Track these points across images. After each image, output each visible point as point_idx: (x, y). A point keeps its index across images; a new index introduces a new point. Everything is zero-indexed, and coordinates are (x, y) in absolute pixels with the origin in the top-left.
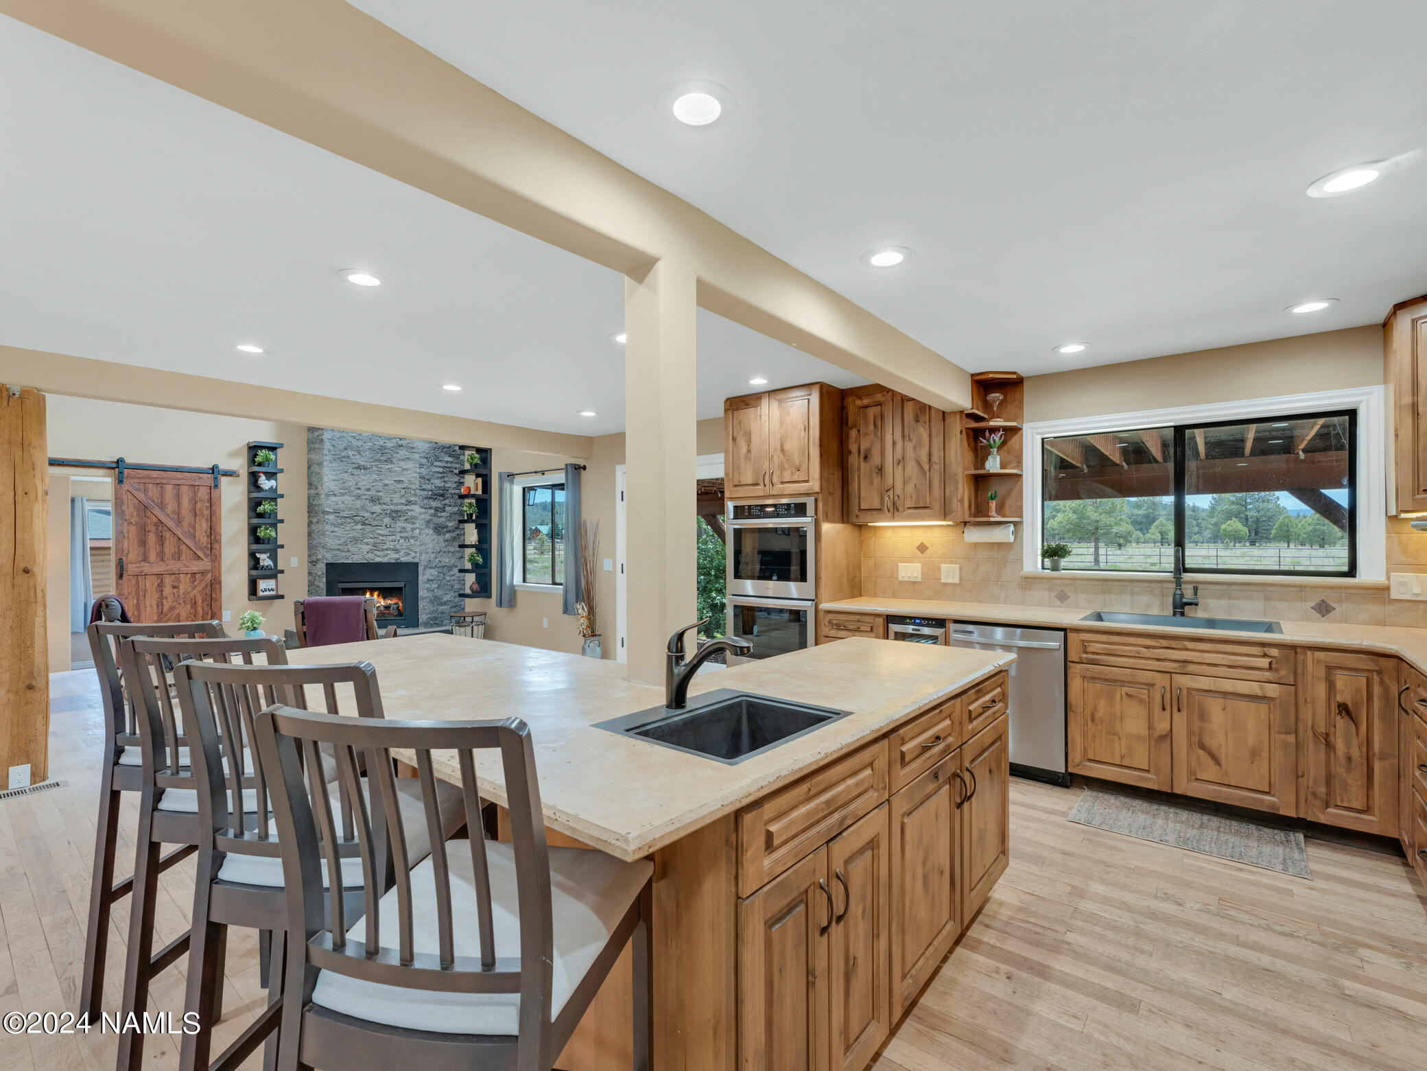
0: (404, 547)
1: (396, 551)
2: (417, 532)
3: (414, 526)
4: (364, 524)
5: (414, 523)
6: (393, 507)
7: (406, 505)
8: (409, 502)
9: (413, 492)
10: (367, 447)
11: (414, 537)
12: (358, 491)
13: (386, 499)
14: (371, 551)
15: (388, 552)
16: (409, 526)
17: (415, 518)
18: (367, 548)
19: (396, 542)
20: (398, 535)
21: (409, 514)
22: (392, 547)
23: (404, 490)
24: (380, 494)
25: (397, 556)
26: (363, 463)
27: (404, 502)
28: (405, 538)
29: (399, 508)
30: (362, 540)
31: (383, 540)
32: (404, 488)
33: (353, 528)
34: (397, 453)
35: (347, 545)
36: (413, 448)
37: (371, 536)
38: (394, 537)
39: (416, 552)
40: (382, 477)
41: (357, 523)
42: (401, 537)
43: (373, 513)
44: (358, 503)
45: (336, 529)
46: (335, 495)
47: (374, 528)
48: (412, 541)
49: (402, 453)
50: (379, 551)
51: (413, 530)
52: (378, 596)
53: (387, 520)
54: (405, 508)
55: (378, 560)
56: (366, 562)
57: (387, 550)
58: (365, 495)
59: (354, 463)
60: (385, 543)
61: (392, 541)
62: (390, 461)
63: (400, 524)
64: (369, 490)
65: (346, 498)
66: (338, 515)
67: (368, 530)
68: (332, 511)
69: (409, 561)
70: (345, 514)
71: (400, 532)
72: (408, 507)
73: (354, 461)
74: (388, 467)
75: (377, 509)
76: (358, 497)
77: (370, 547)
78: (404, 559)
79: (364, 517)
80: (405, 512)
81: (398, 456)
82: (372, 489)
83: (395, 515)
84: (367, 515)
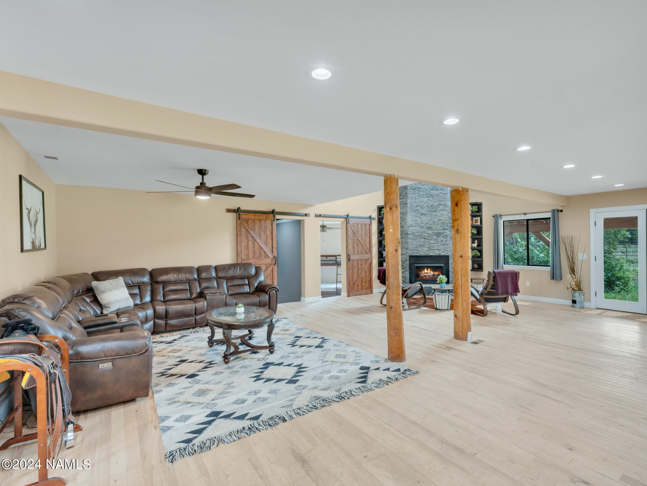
0: (442, 249)
1: (439, 250)
2: (448, 242)
3: (447, 239)
4: (425, 239)
5: (446, 238)
6: (437, 231)
7: (443, 230)
8: (444, 229)
9: (446, 224)
10: (426, 206)
11: (447, 244)
12: (422, 225)
13: (434, 228)
14: (428, 250)
15: (435, 251)
16: (444, 239)
17: (447, 236)
18: (426, 249)
19: (439, 246)
20: (440, 243)
21: (444, 234)
22: (437, 248)
23: (442, 224)
24: (432, 226)
25: (439, 252)
26: (424, 213)
27: (442, 229)
28: (443, 245)
29: (440, 231)
30: (424, 246)
31: (433, 246)
32: (442, 223)
33: (420, 240)
34: (439, 207)
35: (418, 248)
36: (446, 205)
37: (428, 244)
38: (438, 244)
39: (448, 251)
40: (432, 218)
41: (421, 238)
42: (441, 244)
43: (428, 234)
44: (422, 230)
45: (413, 241)
46: (412, 226)
47: (429, 240)
48: (446, 246)
49: (441, 207)
50: (431, 250)
51: (446, 241)
52: (430, 270)
53: (435, 237)
54: (442, 231)
55: (431, 254)
56: (426, 255)
57: (435, 250)
58: (425, 226)
59: (420, 213)
60: (434, 247)
61: (437, 246)
62: (435, 211)
63: (440, 238)
64: (427, 224)
65: (417, 227)
66: (413, 235)
67: (426, 241)
68: (411, 233)
69: (445, 255)
70: (417, 234)
71: (441, 242)
72: (444, 231)
73: (420, 212)
74: (435, 214)
75: (430, 232)
76: (422, 227)
77: (427, 249)
78: (442, 254)
79: (425, 236)
80: (443, 233)
81: (439, 209)
82: (428, 223)
83: (438, 235)
84: (426, 235)
